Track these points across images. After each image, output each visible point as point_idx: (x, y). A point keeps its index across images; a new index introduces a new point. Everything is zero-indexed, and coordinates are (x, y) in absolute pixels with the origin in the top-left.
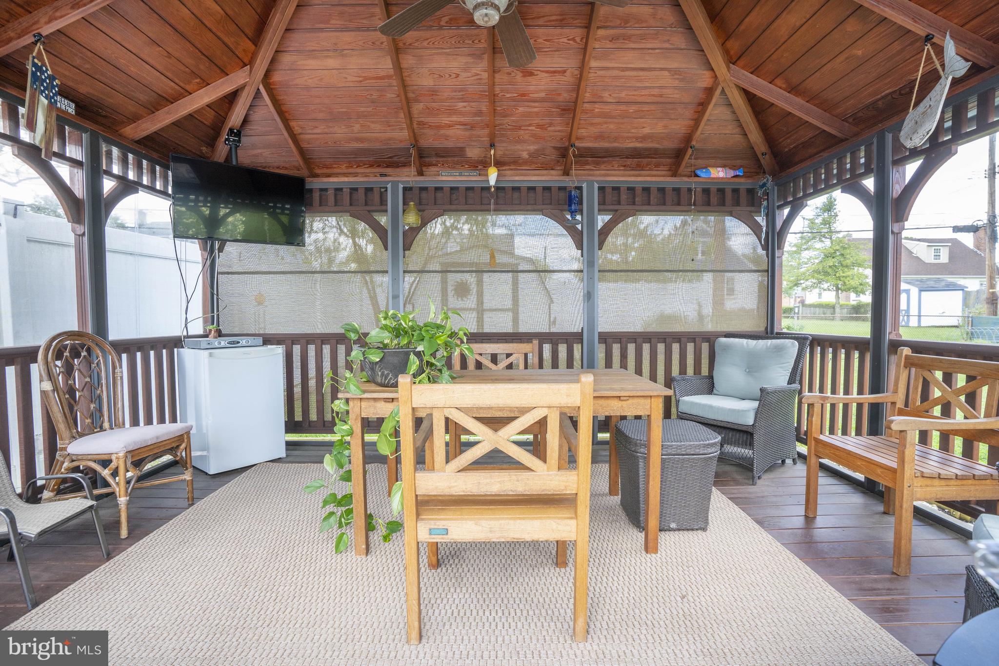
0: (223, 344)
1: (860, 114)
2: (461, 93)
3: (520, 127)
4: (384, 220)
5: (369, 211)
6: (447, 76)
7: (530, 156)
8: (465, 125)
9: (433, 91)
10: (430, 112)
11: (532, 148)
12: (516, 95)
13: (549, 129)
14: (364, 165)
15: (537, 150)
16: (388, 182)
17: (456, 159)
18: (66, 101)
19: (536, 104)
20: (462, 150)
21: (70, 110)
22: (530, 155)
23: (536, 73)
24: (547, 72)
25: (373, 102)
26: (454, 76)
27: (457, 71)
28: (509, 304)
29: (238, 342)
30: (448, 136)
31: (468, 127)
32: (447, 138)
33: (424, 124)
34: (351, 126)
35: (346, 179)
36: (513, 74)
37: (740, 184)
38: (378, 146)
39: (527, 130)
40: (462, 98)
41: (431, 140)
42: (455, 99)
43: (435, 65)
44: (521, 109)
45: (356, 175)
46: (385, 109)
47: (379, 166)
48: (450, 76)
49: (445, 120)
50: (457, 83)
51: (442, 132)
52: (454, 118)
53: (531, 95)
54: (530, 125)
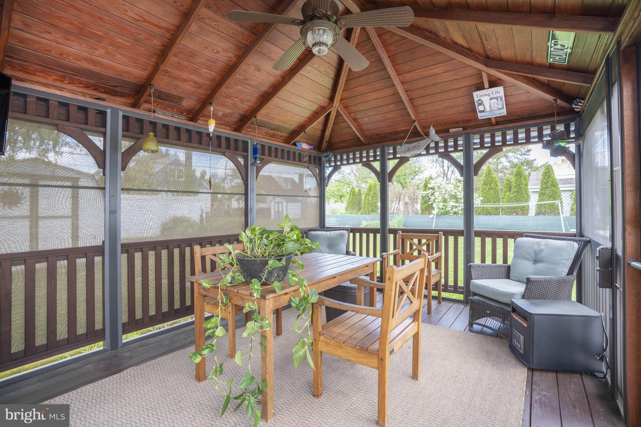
1: (373, 136)
2: (210, 64)
3: (230, 96)
4: (98, 141)
5: (82, 129)
6: (211, 49)
8: (197, 84)
9: (193, 54)
10: (179, 66)
11: (227, 111)
12: (242, 78)
13: (245, 103)
14: (80, 83)
15: (229, 113)
16: (108, 107)
17: (171, 104)
19: (249, 87)
20: (181, 99)
22: (223, 115)
23: (262, 71)
24: (268, 73)
25: (136, 40)
26: (215, 51)
27: (219, 49)
28: (68, 211)
30: (178, 86)
31: (198, 86)
32: (176, 87)
33: (167, 73)
34: (95, 49)
35: (58, 93)
36: (250, 66)
37: (312, 153)
38: (110, 73)
39: (233, 100)
40: (209, 67)
41: (162, 85)
42: (204, 65)
43: (209, 39)
44: (239, 87)
45: (61, 89)
46: (144, 49)
47: (95, 89)
48: (213, 50)
49: (186, 76)
50: (214, 57)
51: (177, 82)
52: (193, 77)
53: (250, 82)
54: (236, 98)
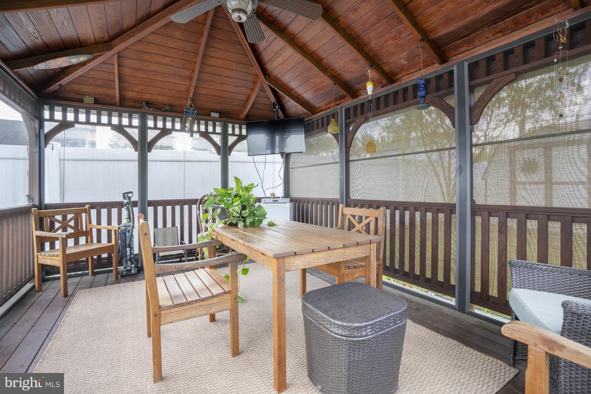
0: (270, 201)
3: (382, 45)
7: (408, 61)
8: (352, 60)
11: (404, 54)
16: (338, 108)
18: (215, 113)
21: (217, 116)
29: (277, 201)
30: (351, 70)
31: (355, 60)
33: (335, 70)
34: (310, 84)
39: (388, 45)
41: (345, 77)
44: (372, 34)
49: (341, 62)
51: (346, 69)
53: (369, 22)
54: (387, 41)
